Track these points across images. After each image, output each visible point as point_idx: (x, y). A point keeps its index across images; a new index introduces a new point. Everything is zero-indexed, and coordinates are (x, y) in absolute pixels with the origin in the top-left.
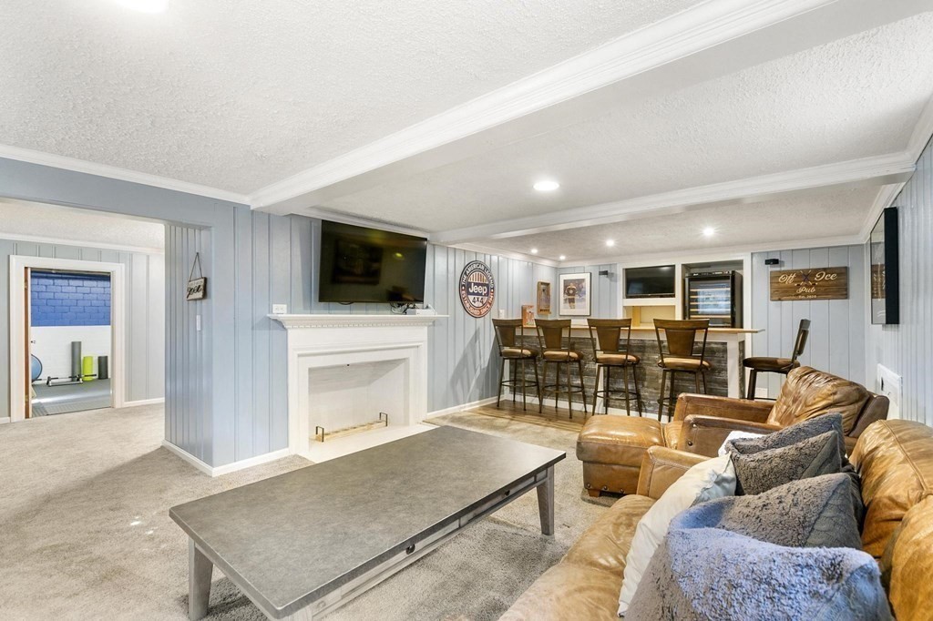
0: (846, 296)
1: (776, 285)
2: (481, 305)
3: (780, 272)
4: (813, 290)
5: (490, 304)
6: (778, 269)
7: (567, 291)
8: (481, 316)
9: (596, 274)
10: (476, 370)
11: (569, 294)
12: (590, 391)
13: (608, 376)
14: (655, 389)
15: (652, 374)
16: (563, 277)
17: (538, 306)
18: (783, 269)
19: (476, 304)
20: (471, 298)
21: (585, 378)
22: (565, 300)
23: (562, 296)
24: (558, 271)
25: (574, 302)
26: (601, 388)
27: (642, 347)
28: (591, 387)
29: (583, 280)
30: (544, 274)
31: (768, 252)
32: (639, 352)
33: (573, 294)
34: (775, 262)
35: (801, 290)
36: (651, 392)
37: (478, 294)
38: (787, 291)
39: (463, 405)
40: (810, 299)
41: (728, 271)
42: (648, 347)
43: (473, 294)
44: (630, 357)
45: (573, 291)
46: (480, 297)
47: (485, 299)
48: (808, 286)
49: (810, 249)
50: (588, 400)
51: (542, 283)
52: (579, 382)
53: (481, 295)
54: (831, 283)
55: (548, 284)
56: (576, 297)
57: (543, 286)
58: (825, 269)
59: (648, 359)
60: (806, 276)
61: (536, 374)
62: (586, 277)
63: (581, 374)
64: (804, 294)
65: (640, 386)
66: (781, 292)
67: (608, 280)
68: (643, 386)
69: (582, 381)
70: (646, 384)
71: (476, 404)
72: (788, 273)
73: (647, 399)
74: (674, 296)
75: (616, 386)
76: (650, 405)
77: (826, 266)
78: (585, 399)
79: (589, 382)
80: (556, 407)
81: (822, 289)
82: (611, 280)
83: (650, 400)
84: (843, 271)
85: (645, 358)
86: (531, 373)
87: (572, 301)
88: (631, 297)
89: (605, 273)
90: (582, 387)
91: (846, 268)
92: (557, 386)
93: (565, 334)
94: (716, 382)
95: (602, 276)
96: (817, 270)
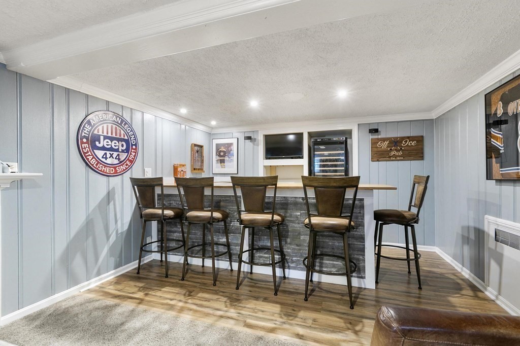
0: (421, 157)
1: (375, 149)
2: (116, 162)
3: (378, 139)
4: (401, 153)
5: (131, 162)
6: (376, 137)
7: (219, 153)
8: (116, 174)
9: (242, 140)
10: (108, 237)
11: (220, 156)
12: (236, 249)
13: (253, 234)
14: (297, 245)
15: (294, 231)
16: (215, 142)
17: (192, 166)
18: (379, 137)
19: (109, 161)
20: (100, 154)
21: (231, 236)
22: (217, 161)
23: (215, 158)
24: (210, 135)
25: (224, 162)
26: (246, 247)
27: (285, 204)
28: (236, 245)
29: (231, 144)
30: (198, 137)
31: (369, 124)
32: (282, 209)
33: (224, 156)
34: (376, 131)
35: (393, 153)
36: (294, 249)
37: (111, 149)
38: (383, 154)
39: (87, 283)
40: (398, 160)
41: (343, 138)
42: (291, 204)
43: (103, 148)
44: (276, 217)
45: (223, 154)
46: (115, 154)
47: (123, 156)
48: (398, 151)
49: (398, 122)
50: (234, 258)
51: (195, 145)
52: (224, 240)
53: (117, 150)
54: (413, 147)
55: (201, 147)
56: (226, 158)
57: (196, 148)
58: (408, 137)
59: (291, 216)
60: (395, 142)
61: (183, 233)
62: (234, 141)
63: (226, 231)
64: (394, 156)
65: (283, 243)
66: (379, 155)
67: (251, 144)
68: (286, 243)
69: (227, 239)
70: (289, 240)
71: (110, 276)
72: (384, 140)
73: (289, 255)
74: (302, 158)
75: (261, 244)
76: (293, 262)
77: (409, 135)
78: (230, 257)
79: (234, 239)
80: (203, 266)
81: (407, 152)
82: (254, 144)
83: (293, 257)
84: (421, 139)
85: (288, 215)
86: (179, 232)
87: (222, 161)
88: (269, 159)
89: (249, 138)
90: (228, 245)
91: (422, 137)
92: (204, 244)
93: (207, 192)
94: (354, 237)
95: (247, 141)
96: (403, 138)
